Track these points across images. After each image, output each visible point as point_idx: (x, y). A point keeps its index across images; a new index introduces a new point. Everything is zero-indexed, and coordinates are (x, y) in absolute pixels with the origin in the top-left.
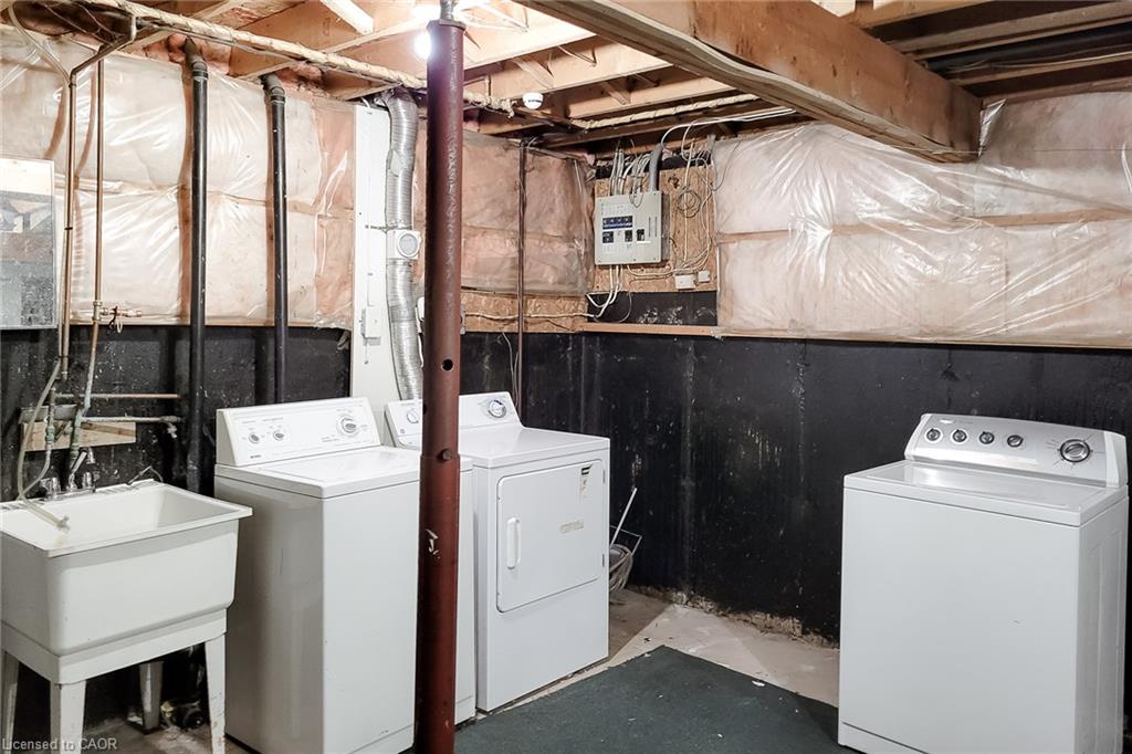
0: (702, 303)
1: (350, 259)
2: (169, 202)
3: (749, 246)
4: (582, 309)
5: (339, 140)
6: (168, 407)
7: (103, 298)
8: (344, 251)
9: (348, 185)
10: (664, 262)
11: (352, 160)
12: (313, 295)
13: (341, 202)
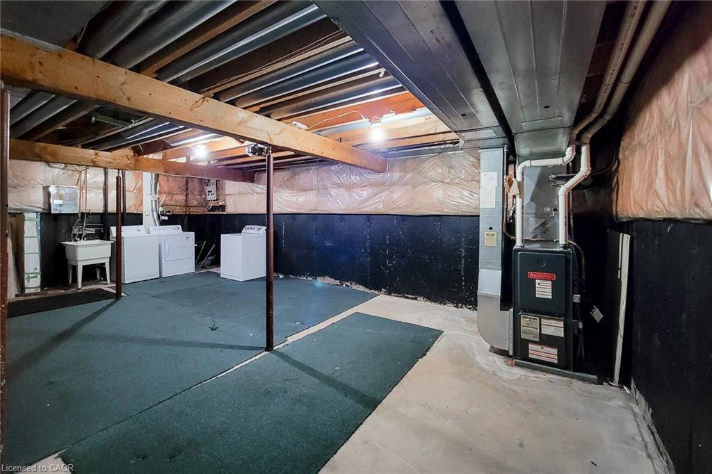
0: (223, 208)
1: (142, 200)
2: (101, 191)
3: (229, 196)
4: (206, 209)
5: (140, 178)
6: (101, 227)
7: (87, 208)
8: (140, 198)
9: (142, 186)
10: (217, 200)
11: (142, 182)
12: (133, 207)
13: (140, 190)
